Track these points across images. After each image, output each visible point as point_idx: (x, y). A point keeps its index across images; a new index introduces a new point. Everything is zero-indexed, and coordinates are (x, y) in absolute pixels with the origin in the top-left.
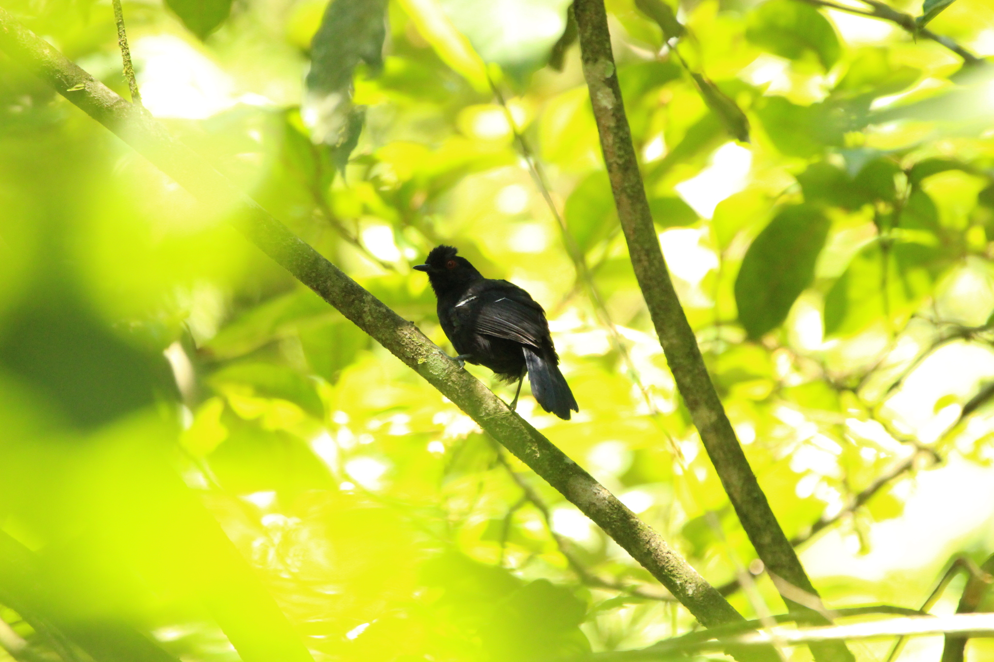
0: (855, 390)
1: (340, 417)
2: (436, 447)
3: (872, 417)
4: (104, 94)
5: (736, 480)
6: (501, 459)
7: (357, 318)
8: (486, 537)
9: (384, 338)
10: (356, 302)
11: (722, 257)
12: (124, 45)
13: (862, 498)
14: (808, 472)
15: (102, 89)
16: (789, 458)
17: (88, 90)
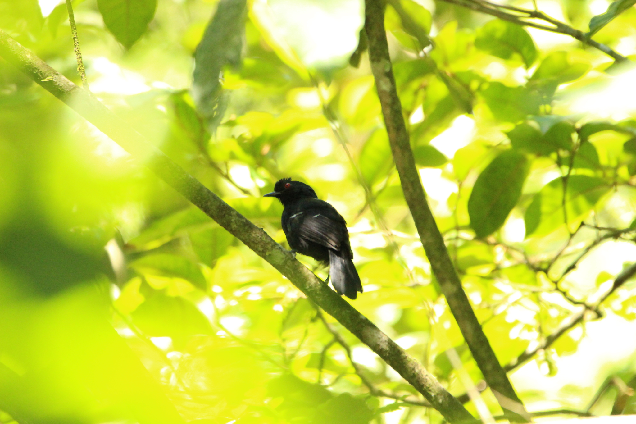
0: (546, 271)
1: (216, 289)
2: (279, 308)
3: (557, 289)
4: (65, 83)
5: (469, 328)
6: (319, 315)
7: (227, 226)
8: (309, 365)
9: (244, 239)
10: (226, 215)
11: (460, 186)
12: (78, 51)
13: (551, 340)
14: (516, 322)
15: (64, 80)
16: (504, 313)
17: (55, 81)
